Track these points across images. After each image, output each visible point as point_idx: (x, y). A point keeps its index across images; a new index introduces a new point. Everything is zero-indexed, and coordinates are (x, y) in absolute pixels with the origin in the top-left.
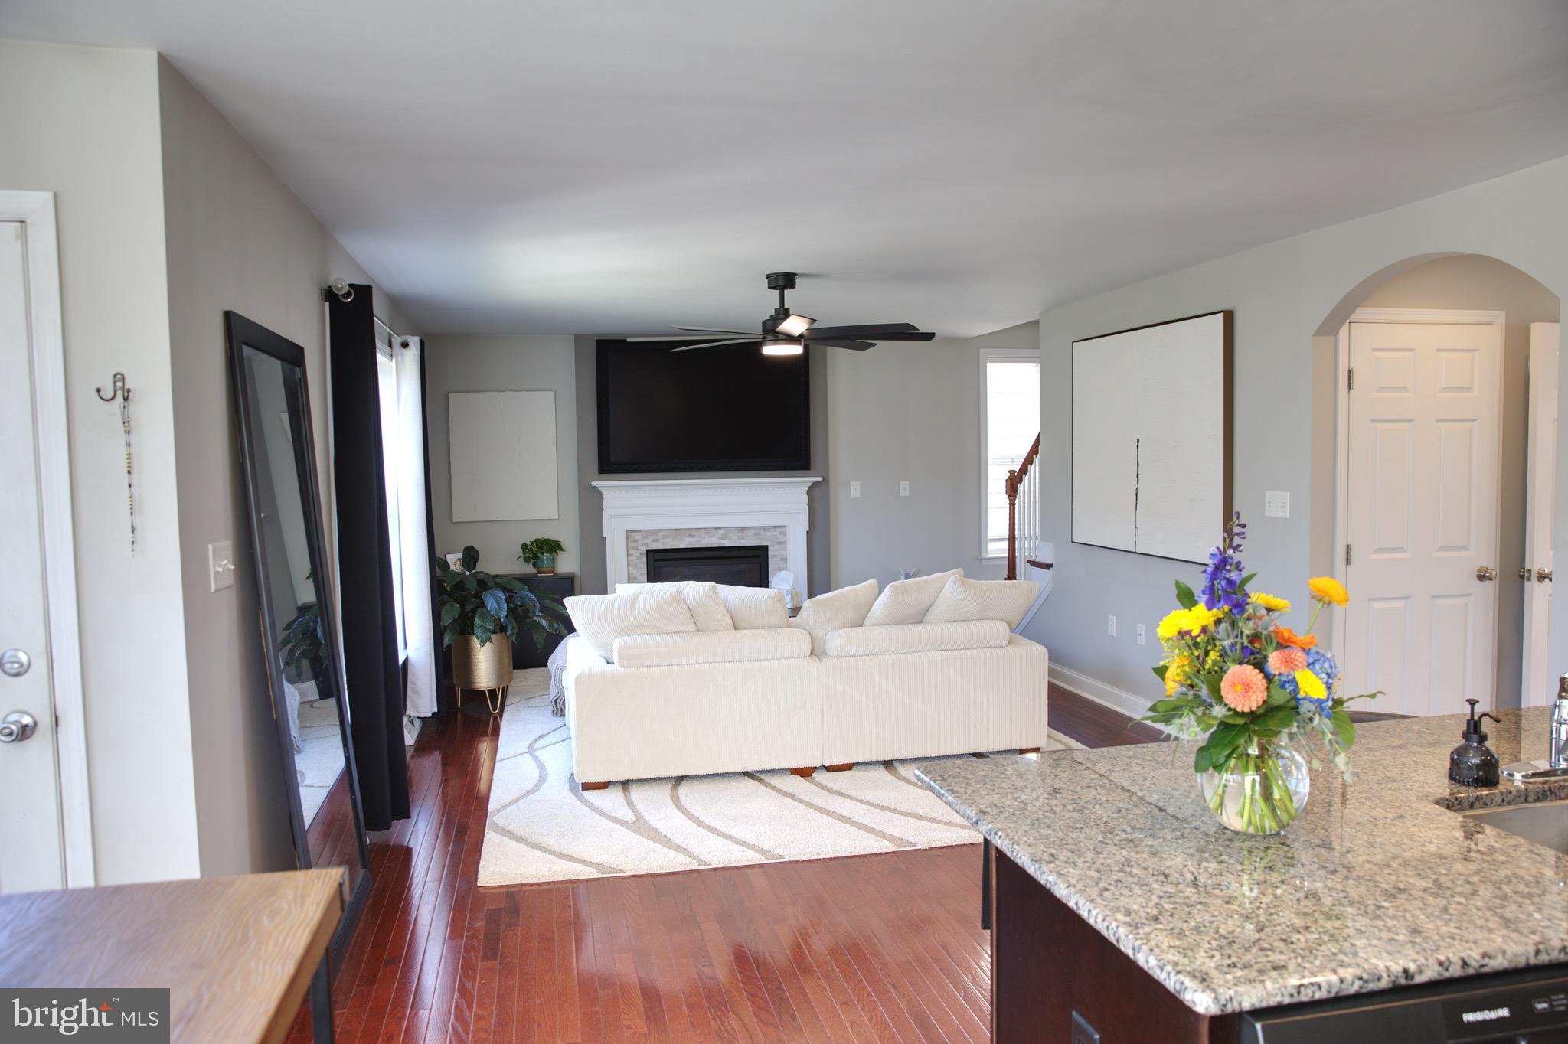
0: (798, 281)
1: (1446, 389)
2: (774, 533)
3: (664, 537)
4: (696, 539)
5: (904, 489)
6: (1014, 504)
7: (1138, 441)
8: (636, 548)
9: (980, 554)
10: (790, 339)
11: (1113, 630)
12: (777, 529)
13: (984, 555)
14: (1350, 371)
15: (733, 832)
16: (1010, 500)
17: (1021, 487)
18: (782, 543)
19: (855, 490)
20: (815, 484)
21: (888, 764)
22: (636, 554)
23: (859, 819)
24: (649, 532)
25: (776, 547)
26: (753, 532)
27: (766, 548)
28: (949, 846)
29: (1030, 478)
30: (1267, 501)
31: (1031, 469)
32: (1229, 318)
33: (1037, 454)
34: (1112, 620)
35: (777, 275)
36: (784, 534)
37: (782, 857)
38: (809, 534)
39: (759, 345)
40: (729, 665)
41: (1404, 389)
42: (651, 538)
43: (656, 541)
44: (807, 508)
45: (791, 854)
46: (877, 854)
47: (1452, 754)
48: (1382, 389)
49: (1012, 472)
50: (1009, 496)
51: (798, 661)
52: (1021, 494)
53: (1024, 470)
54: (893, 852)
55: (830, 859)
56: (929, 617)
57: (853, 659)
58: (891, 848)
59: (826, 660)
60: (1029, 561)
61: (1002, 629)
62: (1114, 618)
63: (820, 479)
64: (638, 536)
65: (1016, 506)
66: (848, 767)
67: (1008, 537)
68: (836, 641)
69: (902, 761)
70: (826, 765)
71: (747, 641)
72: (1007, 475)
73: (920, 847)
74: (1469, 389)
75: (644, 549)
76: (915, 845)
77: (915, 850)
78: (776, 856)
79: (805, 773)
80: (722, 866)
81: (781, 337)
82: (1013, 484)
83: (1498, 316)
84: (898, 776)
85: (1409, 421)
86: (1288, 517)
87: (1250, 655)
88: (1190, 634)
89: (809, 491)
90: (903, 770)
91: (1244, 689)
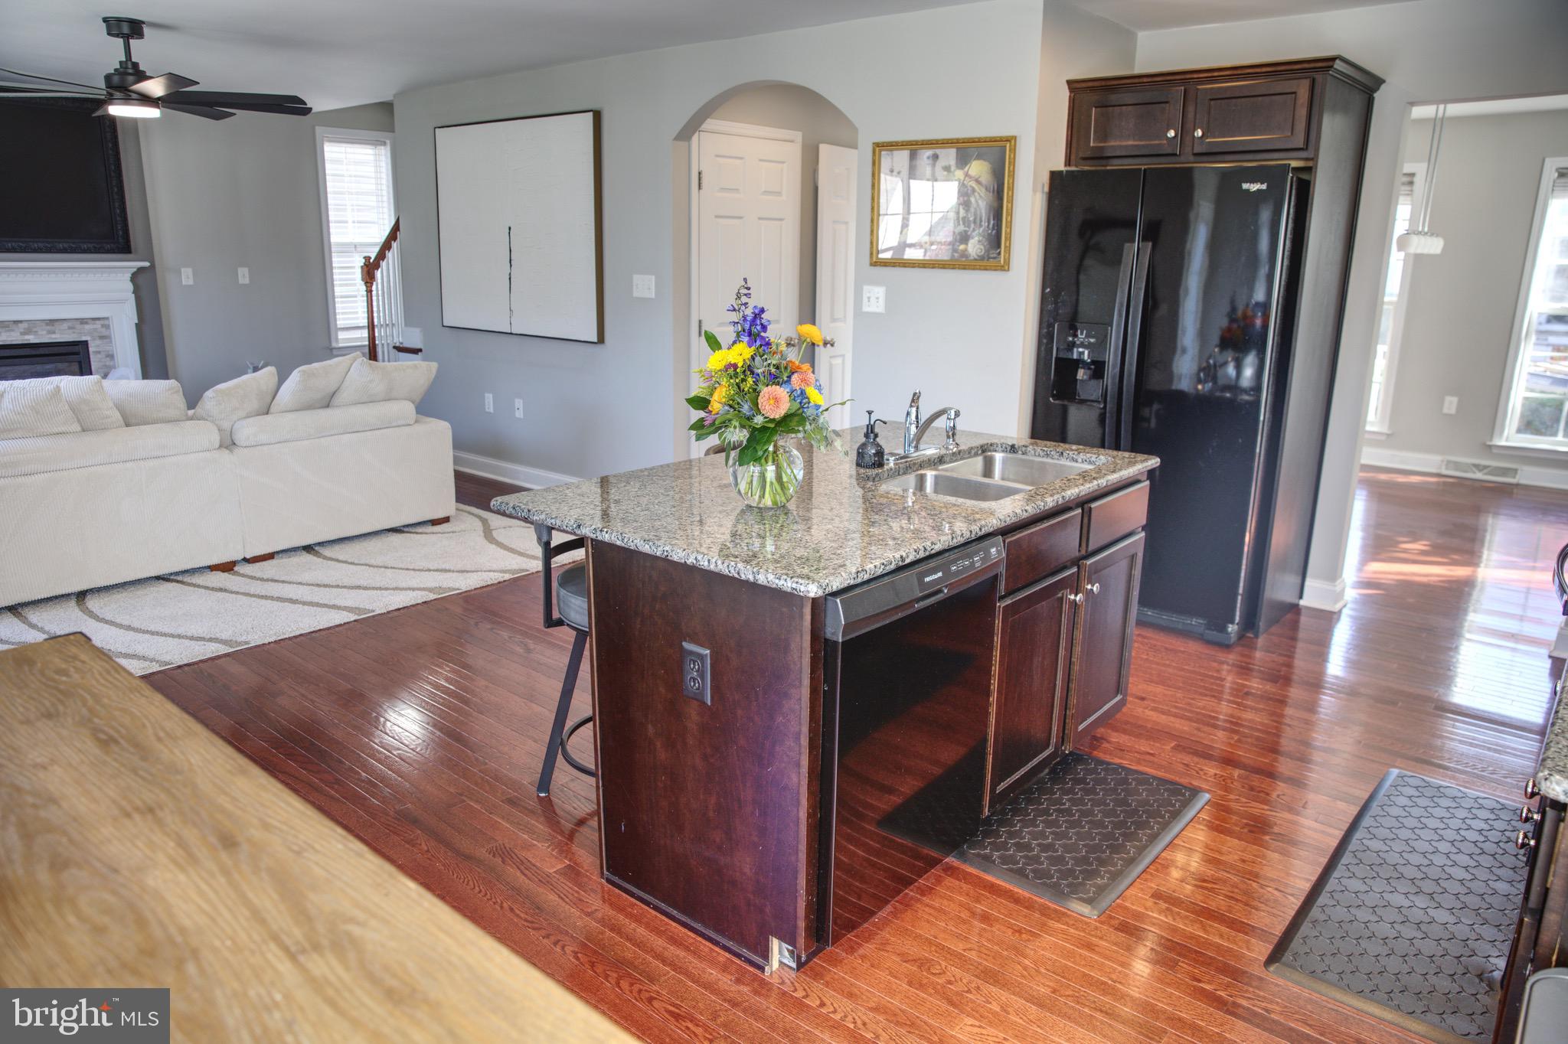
0: (146, 30)
1: (766, 192)
2: (95, 326)
5: (244, 276)
6: (371, 291)
7: (510, 228)
9: (330, 342)
10: (146, 100)
11: (490, 407)
12: (97, 322)
13: (334, 345)
14: (700, 173)
15: (181, 631)
16: (367, 287)
17: (378, 274)
18: (106, 338)
19: (187, 277)
20: (141, 270)
21: (308, 549)
23: (309, 599)
25: (98, 342)
27: (83, 342)
28: (404, 608)
29: (388, 264)
30: (634, 284)
31: (389, 255)
32: (597, 116)
33: (395, 239)
34: (489, 398)
35: (117, 20)
36: (107, 327)
37: (247, 643)
38: (139, 328)
39: (101, 103)
40: (129, 465)
41: (737, 190)
44: (133, 297)
45: (256, 639)
46: (340, 625)
47: (858, 449)
48: (723, 189)
49: (367, 258)
50: (366, 283)
51: (208, 454)
52: (379, 281)
53: (381, 256)
54: (355, 621)
55: (296, 637)
56: (336, 401)
57: (265, 448)
58: (352, 617)
59: (236, 451)
60: (395, 347)
61: (409, 408)
62: (491, 396)
63: (147, 264)
65: (374, 293)
66: (270, 556)
67: (366, 324)
68: (247, 431)
69: (320, 544)
70: (248, 557)
71: (146, 438)
72: (362, 262)
73: (380, 612)
74: (779, 194)
76: (374, 611)
77: (373, 616)
78: (240, 644)
79: (228, 567)
80: (186, 662)
81: (134, 96)
82: (370, 270)
83: (798, 136)
84: (325, 558)
85: (741, 218)
86: (653, 296)
87: (774, 379)
88: (735, 366)
89: (134, 278)
90: (327, 552)
91: (775, 402)
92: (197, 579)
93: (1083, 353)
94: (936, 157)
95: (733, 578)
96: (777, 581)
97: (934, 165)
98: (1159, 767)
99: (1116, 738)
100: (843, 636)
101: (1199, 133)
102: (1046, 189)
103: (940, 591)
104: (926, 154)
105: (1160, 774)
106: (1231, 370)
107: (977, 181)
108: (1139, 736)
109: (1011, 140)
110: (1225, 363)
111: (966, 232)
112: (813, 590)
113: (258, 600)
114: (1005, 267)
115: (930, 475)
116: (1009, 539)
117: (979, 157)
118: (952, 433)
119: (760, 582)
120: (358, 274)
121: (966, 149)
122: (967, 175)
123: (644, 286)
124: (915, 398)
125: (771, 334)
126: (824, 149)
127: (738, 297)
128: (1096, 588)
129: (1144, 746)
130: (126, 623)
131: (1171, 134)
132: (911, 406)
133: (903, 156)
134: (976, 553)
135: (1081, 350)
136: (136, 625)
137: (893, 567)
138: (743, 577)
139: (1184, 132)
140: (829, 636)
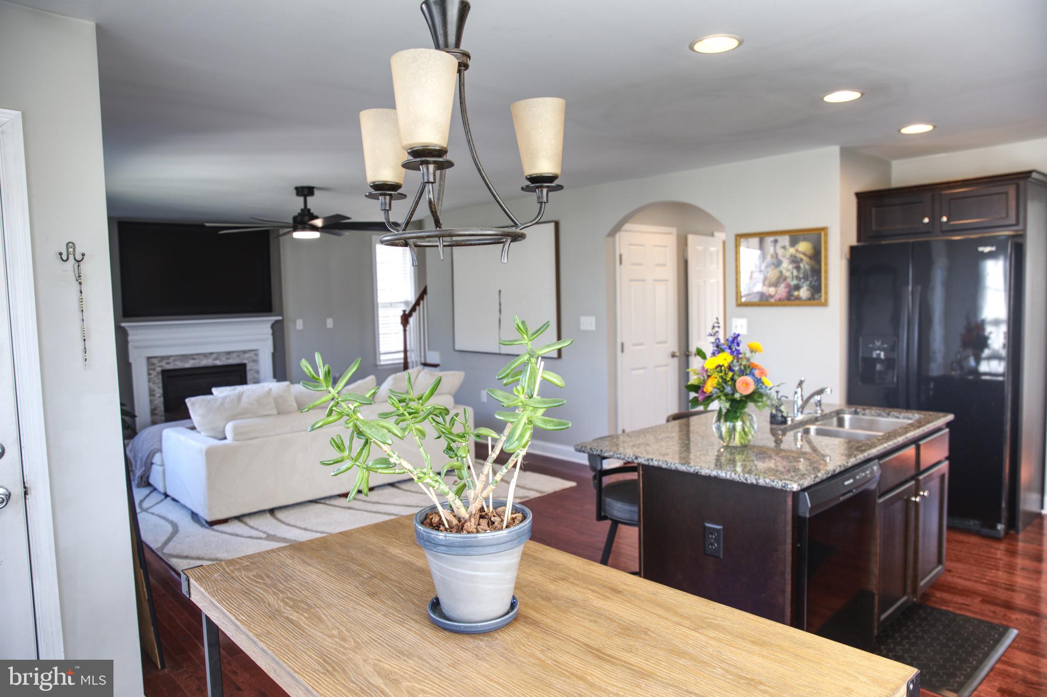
0: (316, 192)
1: (658, 265)
2: (251, 354)
3: (174, 361)
4: (197, 361)
5: (330, 323)
6: (406, 330)
7: (500, 291)
8: (154, 369)
9: (375, 362)
12: (252, 352)
13: (377, 363)
14: (621, 255)
17: (411, 320)
18: (256, 361)
19: (299, 324)
20: (277, 322)
22: (154, 373)
24: (162, 358)
25: (251, 364)
26: (235, 355)
27: (244, 365)
29: (416, 315)
30: (581, 322)
31: (418, 309)
32: (557, 225)
33: (423, 299)
35: (303, 188)
36: (257, 355)
38: (274, 355)
39: (289, 231)
41: (641, 264)
42: (165, 361)
43: (168, 363)
44: (271, 338)
48: (633, 264)
49: (404, 311)
50: (403, 325)
52: (411, 324)
53: (413, 309)
60: (422, 364)
63: (280, 318)
64: (155, 361)
65: (408, 331)
66: (372, 489)
67: (402, 350)
69: (398, 482)
72: (401, 313)
74: (665, 265)
75: (159, 369)
81: (309, 227)
82: (405, 319)
83: (674, 230)
84: (404, 490)
85: (643, 280)
86: (593, 328)
87: (742, 373)
88: (720, 366)
89: (273, 326)
90: (404, 486)
91: (745, 385)
92: (333, 502)
93: (879, 354)
94: (776, 241)
95: (742, 483)
96: (772, 483)
97: (775, 246)
98: (975, 613)
99: (938, 594)
100: (810, 514)
101: (945, 219)
102: (848, 256)
103: (851, 491)
104: (770, 239)
105: (978, 617)
106: (972, 362)
107: (804, 254)
108: (955, 593)
109: (824, 229)
110: (967, 357)
111: (798, 284)
112: (795, 487)
113: (375, 514)
114: (825, 304)
115: (813, 428)
116: (881, 462)
117: (804, 240)
118: (819, 404)
119: (760, 484)
120: (399, 320)
121: (795, 236)
122: (797, 251)
123: (588, 323)
124: (801, 383)
125: (741, 348)
126: (691, 238)
127: (714, 327)
128: (926, 494)
129: (960, 600)
130: (303, 526)
131: (926, 220)
132: (798, 388)
133: (755, 241)
134: (867, 469)
135: (878, 352)
136: (309, 527)
137: (830, 475)
138: (749, 482)
139: (934, 219)
140: (801, 514)
